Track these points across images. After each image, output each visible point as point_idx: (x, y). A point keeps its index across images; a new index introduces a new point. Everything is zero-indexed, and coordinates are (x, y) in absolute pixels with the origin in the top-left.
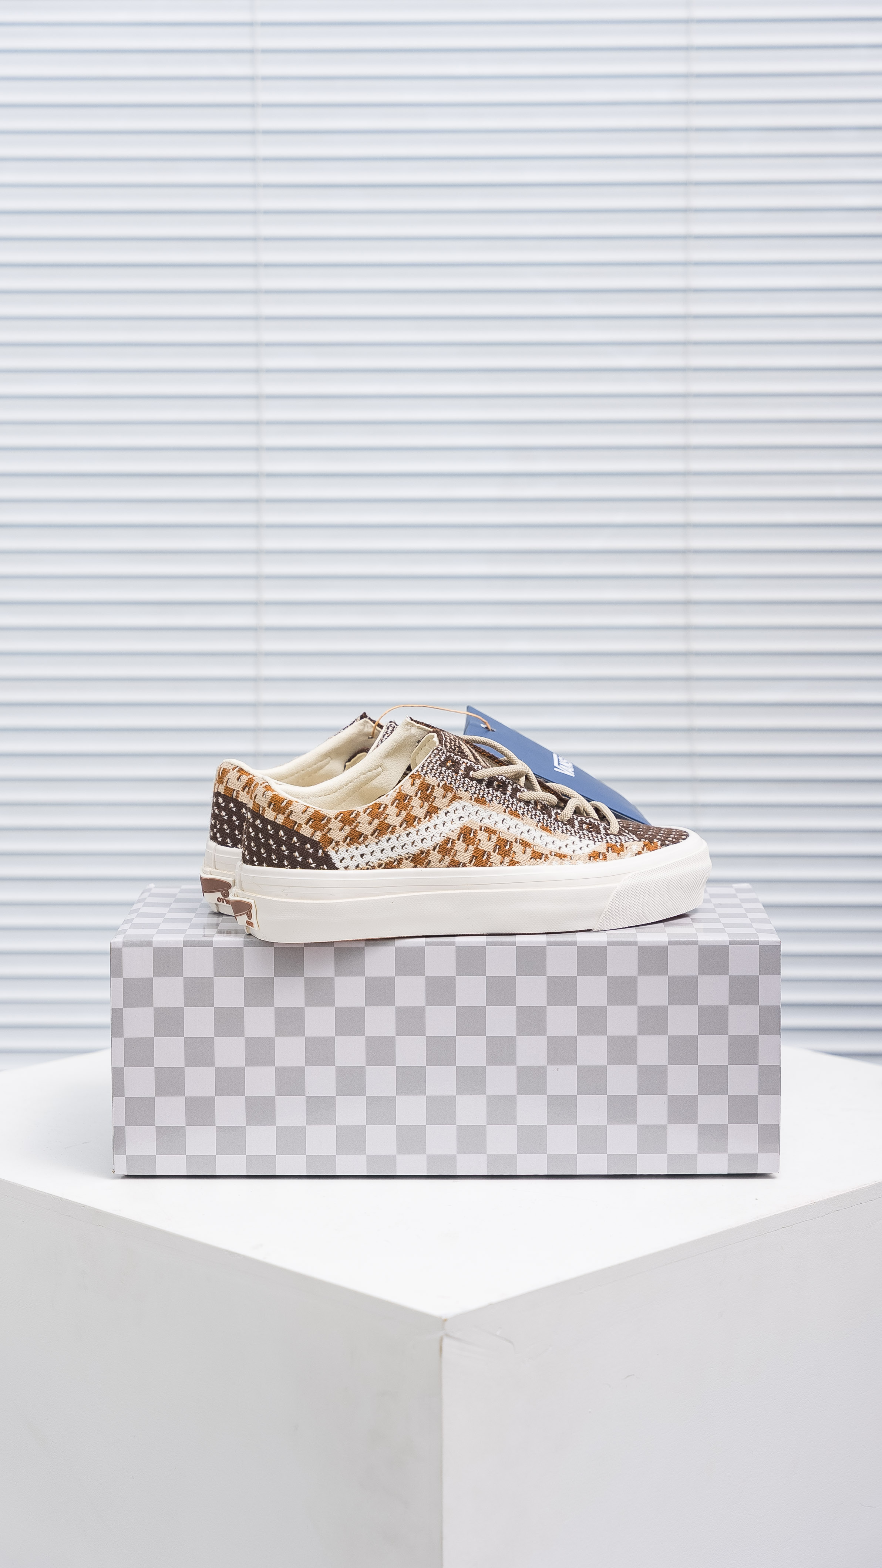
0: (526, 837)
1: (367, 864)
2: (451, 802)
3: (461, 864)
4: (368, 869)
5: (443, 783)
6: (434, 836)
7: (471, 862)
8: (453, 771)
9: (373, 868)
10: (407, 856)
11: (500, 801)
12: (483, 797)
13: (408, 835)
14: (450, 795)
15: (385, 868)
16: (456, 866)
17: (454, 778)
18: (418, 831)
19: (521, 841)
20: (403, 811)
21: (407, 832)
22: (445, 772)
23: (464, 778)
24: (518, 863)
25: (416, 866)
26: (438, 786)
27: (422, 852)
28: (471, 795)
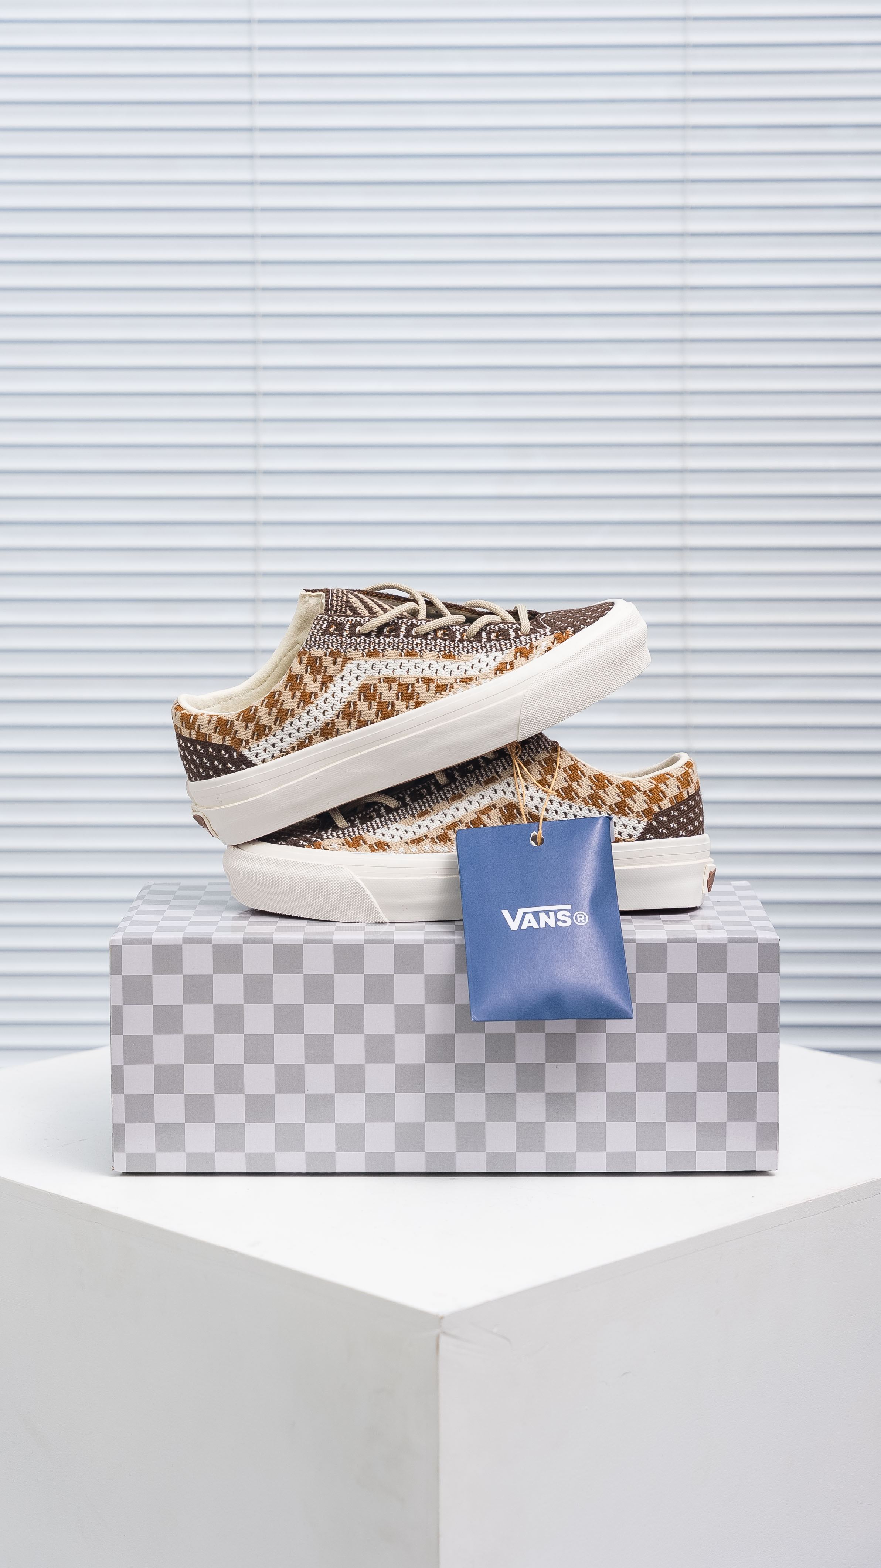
0: (429, 673)
1: (281, 751)
2: (343, 665)
3: (369, 722)
4: (283, 755)
5: (329, 650)
6: (334, 705)
7: (377, 717)
8: (337, 635)
9: (288, 753)
10: (315, 732)
11: (394, 646)
12: (374, 649)
13: (308, 713)
14: (340, 660)
15: (298, 749)
16: (364, 726)
17: (340, 642)
18: (317, 706)
19: (423, 679)
20: (297, 692)
21: (306, 711)
22: (328, 640)
23: (350, 638)
24: (424, 702)
25: (327, 739)
26: (326, 655)
27: (327, 724)
28: (362, 652)
